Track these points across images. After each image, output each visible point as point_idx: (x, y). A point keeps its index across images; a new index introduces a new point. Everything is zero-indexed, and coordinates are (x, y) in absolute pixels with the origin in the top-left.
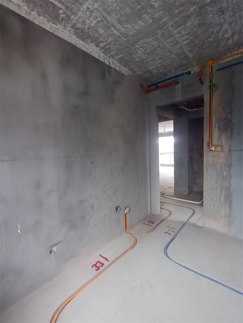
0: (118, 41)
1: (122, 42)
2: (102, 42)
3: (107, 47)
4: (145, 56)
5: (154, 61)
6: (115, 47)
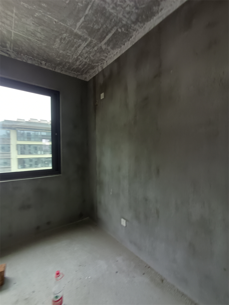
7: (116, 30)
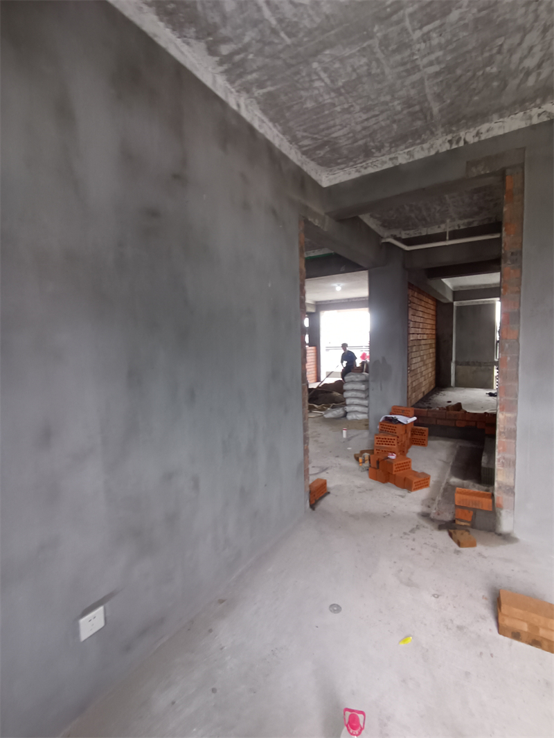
0: (270, 43)
1: (280, 47)
2: (226, 40)
3: (237, 58)
4: (330, 98)
5: (350, 113)
6: (260, 61)
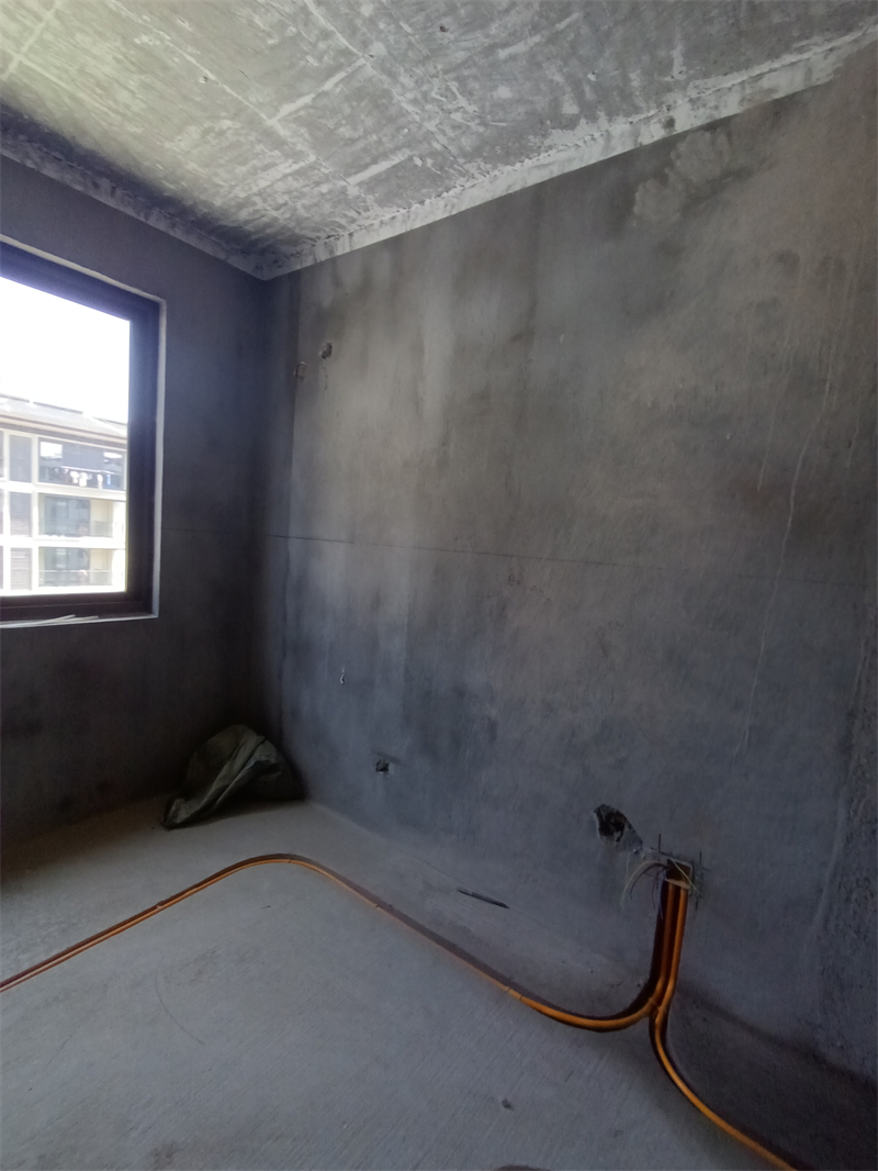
7: (406, 156)
